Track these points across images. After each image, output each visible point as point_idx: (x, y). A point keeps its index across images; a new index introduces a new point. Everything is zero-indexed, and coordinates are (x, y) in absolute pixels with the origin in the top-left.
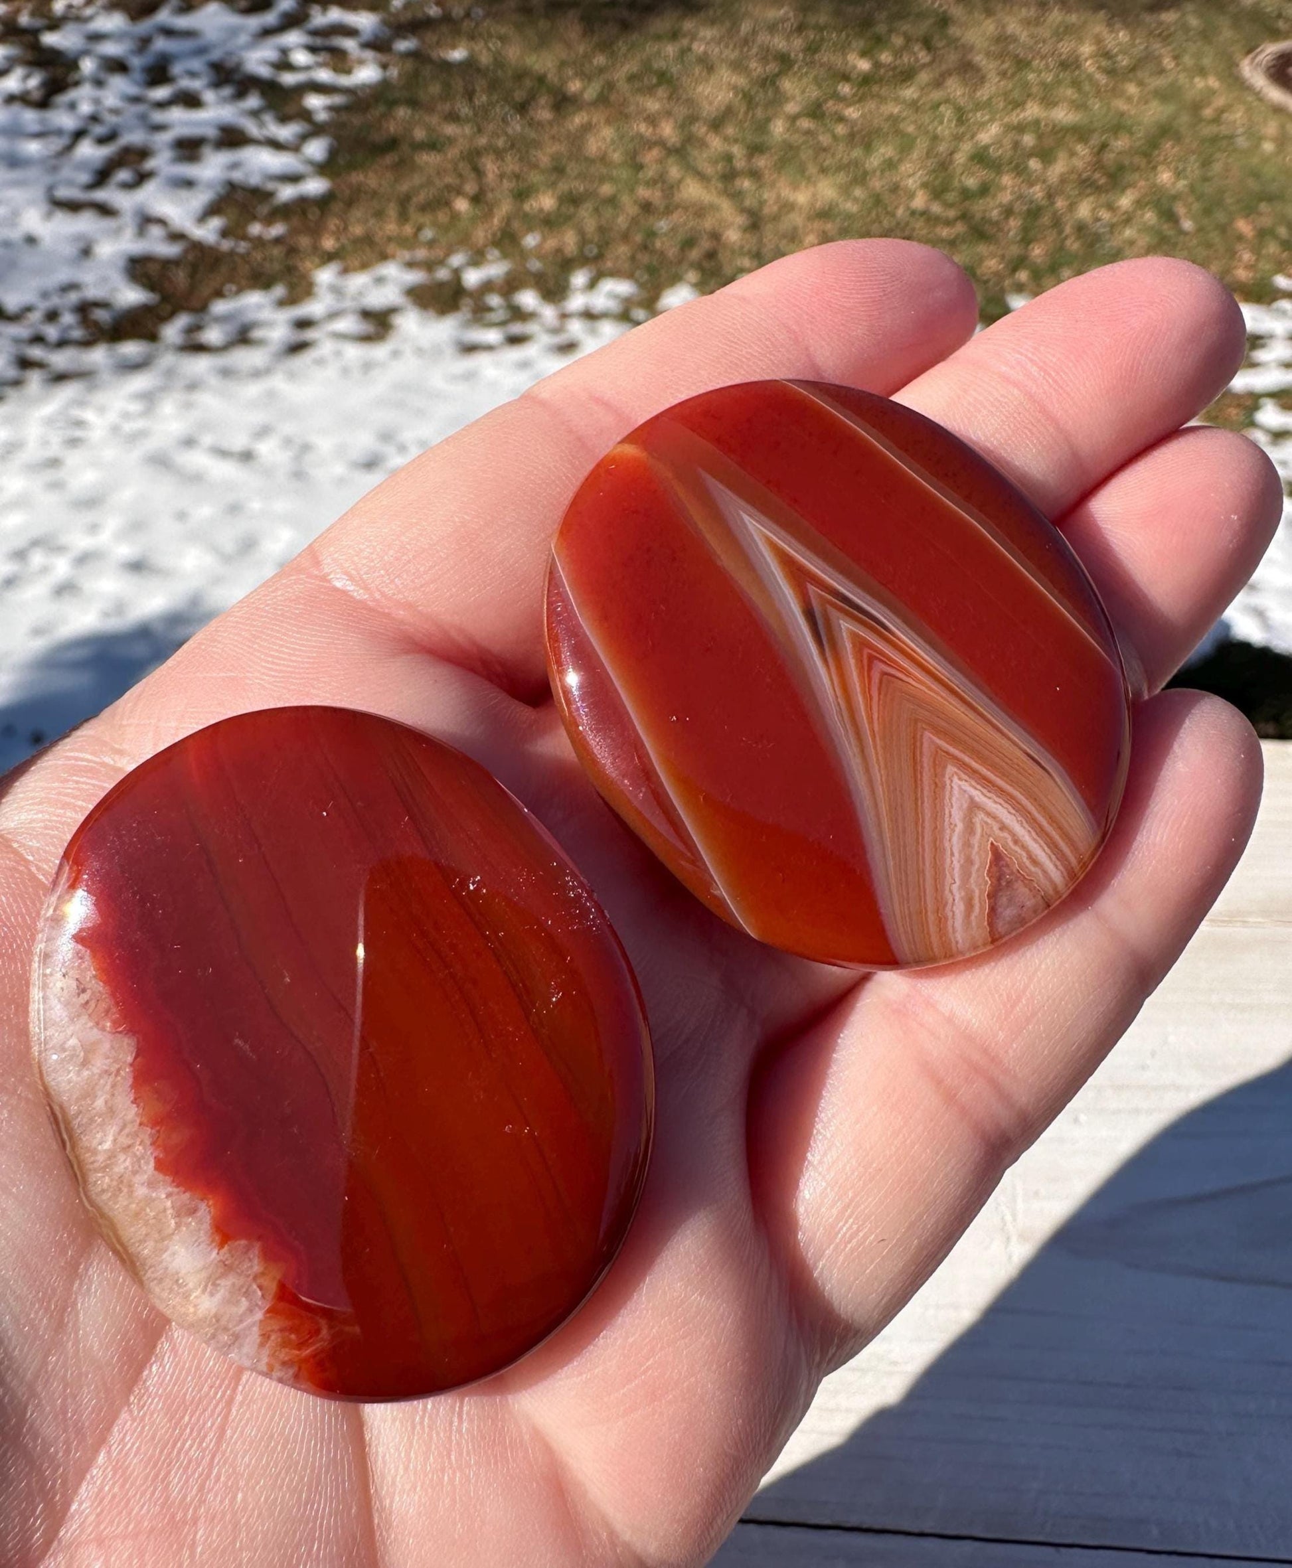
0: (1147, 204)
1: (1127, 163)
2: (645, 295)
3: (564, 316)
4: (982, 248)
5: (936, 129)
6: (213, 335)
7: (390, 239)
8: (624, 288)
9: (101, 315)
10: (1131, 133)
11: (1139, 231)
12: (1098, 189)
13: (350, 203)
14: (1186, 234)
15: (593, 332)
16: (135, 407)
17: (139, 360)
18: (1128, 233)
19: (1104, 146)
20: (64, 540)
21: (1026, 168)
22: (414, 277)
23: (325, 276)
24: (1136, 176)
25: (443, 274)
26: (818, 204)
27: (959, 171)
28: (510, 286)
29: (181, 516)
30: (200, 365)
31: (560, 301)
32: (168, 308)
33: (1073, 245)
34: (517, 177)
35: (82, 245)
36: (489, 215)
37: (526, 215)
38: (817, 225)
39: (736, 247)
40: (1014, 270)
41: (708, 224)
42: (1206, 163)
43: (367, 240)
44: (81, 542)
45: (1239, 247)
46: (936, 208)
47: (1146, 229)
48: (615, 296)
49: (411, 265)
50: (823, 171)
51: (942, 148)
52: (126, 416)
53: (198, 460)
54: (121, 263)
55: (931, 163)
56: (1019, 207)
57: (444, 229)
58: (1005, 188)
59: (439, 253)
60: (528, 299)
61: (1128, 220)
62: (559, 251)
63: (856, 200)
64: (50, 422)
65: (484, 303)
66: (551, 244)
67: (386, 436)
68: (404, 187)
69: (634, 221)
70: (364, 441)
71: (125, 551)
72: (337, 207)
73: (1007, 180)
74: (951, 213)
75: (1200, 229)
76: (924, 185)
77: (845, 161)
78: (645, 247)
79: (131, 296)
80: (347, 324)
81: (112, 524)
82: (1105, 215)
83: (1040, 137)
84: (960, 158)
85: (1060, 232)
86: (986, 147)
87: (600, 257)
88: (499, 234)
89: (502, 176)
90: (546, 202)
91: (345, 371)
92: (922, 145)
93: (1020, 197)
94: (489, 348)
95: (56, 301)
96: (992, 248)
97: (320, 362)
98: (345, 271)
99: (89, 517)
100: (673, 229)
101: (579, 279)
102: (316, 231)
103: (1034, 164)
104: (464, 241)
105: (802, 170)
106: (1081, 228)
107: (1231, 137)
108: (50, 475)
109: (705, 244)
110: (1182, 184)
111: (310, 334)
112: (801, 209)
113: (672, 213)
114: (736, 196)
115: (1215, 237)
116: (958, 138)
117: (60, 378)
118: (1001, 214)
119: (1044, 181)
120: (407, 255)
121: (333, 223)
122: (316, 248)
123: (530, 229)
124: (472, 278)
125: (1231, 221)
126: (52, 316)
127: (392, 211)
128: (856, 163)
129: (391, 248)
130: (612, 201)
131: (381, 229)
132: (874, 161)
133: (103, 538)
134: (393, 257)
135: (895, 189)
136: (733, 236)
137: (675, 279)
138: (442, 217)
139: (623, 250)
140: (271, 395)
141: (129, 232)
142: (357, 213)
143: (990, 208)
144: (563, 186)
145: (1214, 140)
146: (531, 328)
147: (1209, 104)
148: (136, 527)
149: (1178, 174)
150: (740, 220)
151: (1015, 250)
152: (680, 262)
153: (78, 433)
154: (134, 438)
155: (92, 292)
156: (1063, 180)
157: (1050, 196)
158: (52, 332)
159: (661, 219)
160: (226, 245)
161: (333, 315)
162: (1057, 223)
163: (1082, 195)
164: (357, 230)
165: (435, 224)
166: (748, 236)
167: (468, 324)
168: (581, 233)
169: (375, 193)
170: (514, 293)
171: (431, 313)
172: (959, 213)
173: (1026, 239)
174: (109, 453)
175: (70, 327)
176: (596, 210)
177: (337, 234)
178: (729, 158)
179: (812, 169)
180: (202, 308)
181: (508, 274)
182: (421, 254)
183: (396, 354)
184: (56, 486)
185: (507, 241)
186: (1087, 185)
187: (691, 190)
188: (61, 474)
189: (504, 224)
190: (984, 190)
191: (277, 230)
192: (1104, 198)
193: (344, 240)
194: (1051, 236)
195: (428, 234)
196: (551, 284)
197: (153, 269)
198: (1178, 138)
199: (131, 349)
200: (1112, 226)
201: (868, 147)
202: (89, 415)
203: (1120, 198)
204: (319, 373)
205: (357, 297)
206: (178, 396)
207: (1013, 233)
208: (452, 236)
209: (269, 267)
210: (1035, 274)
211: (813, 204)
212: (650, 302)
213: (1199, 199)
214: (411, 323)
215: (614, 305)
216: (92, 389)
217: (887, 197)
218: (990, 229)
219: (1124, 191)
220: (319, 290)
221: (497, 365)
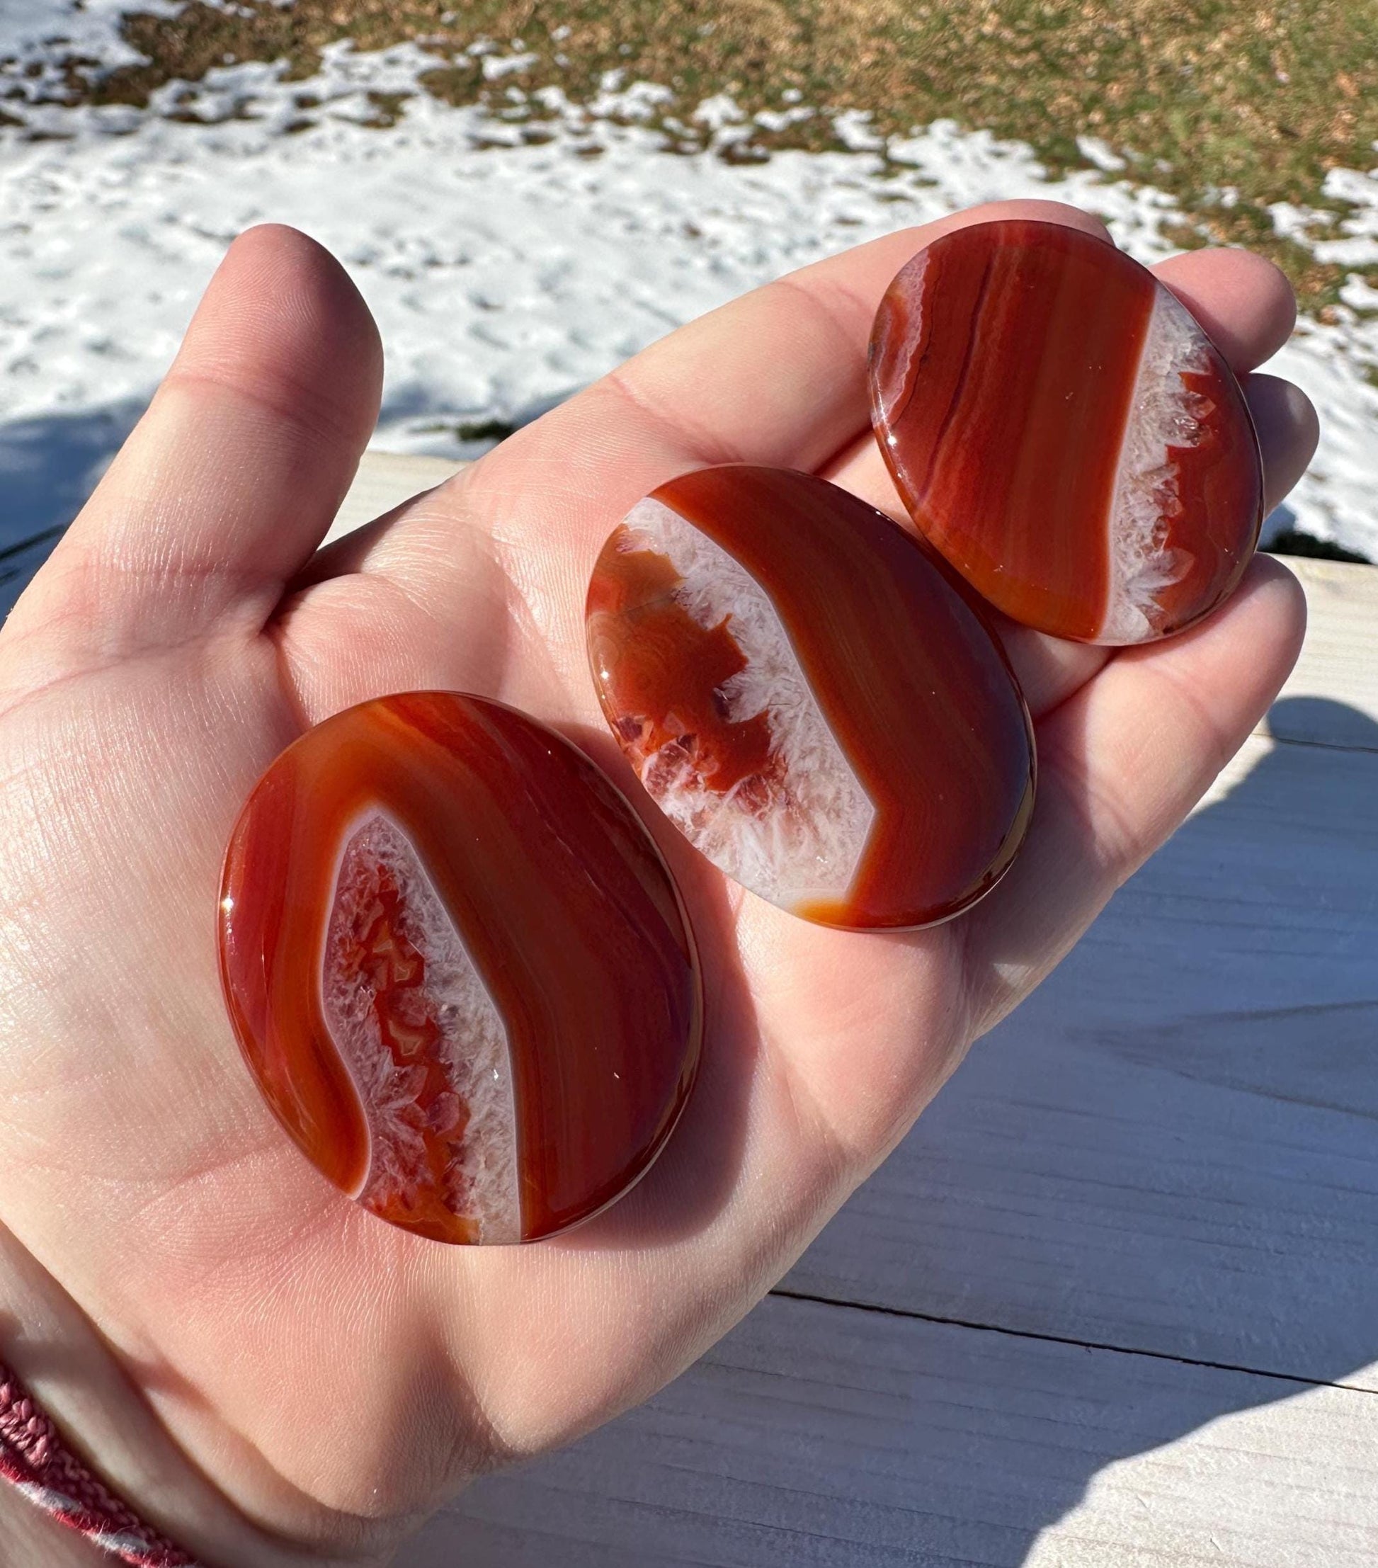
0: (1240, 51)
2: (677, 102)
3: (591, 118)
4: (1056, 83)
6: (206, 106)
7: (407, 18)
8: (658, 92)
9: (83, 71)
11: (1228, 78)
12: (1188, 31)
14: (1281, 85)
15: (621, 138)
16: (115, 176)
17: (122, 124)
18: (1219, 79)
20: (25, 313)
22: (430, 62)
23: (333, 52)
24: (1233, 19)
25: (461, 61)
26: (881, 20)
28: (534, 80)
29: (156, 298)
30: (192, 134)
31: (589, 101)
32: (159, 73)
33: (1153, 87)
37: (558, 5)
38: (874, 43)
39: (786, 59)
40: (1087, 110)
41: (756, 30)
43: (384, 17)
44: (45, 317)
45: (1340, 105)
46: (1007, 34)
47: (1235, 76)
48: (644, 99)
49: (427, 48)
52: (106, 184)
53: (175, 238)
54: (114, 18)
56: (1099, 42)
57: (467, 12)
58: (1086, 19)
59: (459, 38)
60: (552, 96)
61: (1217, 67)
62: (589, 46)
63: (923, 19)
64: (21, 183)
65: (504, 95)
66: (585, 37)
67: (384, 232)
69: (674, 19)
71: (92, 331)
73: (1089, 10)
75: (1297, 83)
76: (996, 9)
78: (685, 50)
79: (122, 55)
80: (354, 107)
81: (80, 299)
82: (1192, 57)
85: (1143, 73)
87: (635, 57)
88: (525, 23)
91: (346, 158)
94: (507, 146)
95: (40, 53)
96: (1066, 83)
97: (319, 145)
98: (356, 49)
99: (53, 290)
100: (718, 33)
101: (610, 79)
102: (328, 3)
104: (489, 27)
106: (1164, 70)
108: (17, 241)
109: (751, 53)
110: (1281, 31)
111: (311, 114)
112: (860, 23)
113: (720, 17)
115: (1312, 92)
117: (38, 138)
118: (1079, 45)
119: (1128, 15)
120: (423, 38)
122: (326, 21)
123: (561, 21)
124: (493, 67)
125: (1333, 78)
126: (34, 70)
129: (409, 30)
133: (70, 313)
134: (410, 38)
135: (965, 9)
136: (782, 46)
137: (715, 89)
139: (662, 52)
140: (263, 173)
143: (1068, 39)
146: (554, 128)
148: (104, 305)
149: (1278, 19)
150: (795, 30)
151: (1093, 87)
152: (722, 71)
153: (50, 199)
154: (110, 208)
155: (79, 49)
156: (1151, 16)
157: (1135, 35)
158: (32, 88)
159: (705, 23)
160: (230, 9)
161: (338, 96)
162: (1140, 63)
163: (1172, 35)
164: (372, 5)
165: (458, 6)
166: (799, 47)
167: (484, 117)
168: (617, 33)
170: (537, 88)
171: (445, 104)
172: (1033, 43)
173: (1103, 78)
174: (82, 224)
175: (50, 84)
176: (635, 4)
177: (351, 8)
180: (199, 76)
181: (531, 65)
182: (440, 37)
183: (402, 143)
184: (24, 253)
185: (534, 30)
186: (1176, 24)
188: (28, 241)
189: (532, 13)
190: (1062, 19)
192: (1194, 39)
193: (358, 14)
194: (1133, 74)
195: (449, 16)
196: (576, 80)
197: (149, 29)
199: (116, 112)
200: (1200, 70)
202: (63, 180)
203: (1210, 41)
204: (318, 156)
205: (366, 78)
206: (163, 168)
207: (1089, 70)
208: (475, 22)
209: (272, 37)
210: (1111, 117)
211: (872, 19)
212: (685, 111)
213: (1298, 49)
214: (421, 110)
215: (646, 111)
216: (70, 152)
217: (955, 19)
218: (1063, 61)
219: (1216, 34)
220: (326, 66)
221: (512, 164)
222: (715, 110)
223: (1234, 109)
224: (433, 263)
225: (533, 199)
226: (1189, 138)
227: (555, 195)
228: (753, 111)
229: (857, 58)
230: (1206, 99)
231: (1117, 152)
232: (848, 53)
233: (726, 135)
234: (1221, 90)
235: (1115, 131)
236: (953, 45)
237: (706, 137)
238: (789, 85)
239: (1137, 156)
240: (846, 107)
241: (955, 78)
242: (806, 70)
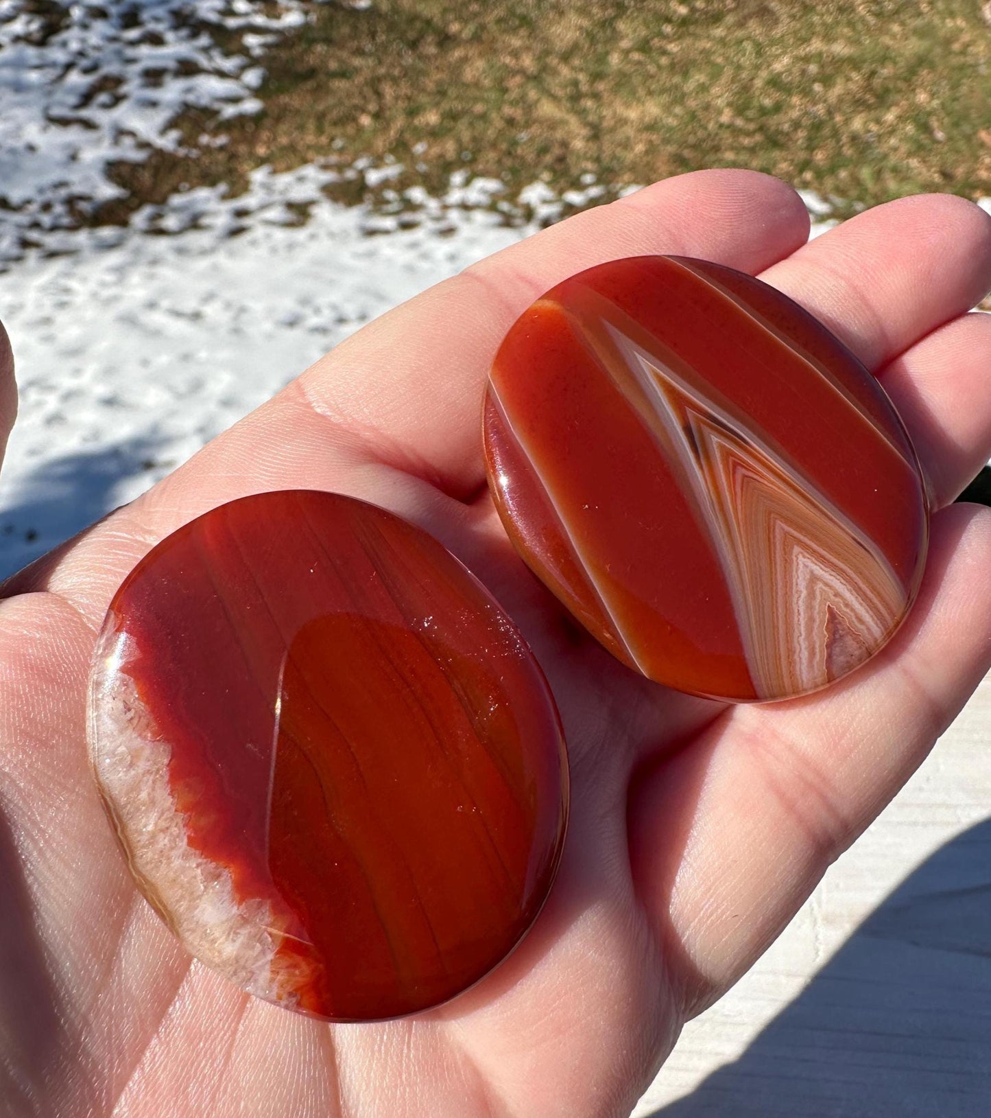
0: (907, 119)
1: (891, 86)
2: (507, 191)
3: (445, 207)
4: (776, 154)
5: (739, 60)
6: (171, 222)
7: (309, 147)
8: (492, 185)
9: (84, 206)
10: (895, 63)
11: (901, 140)
12: (869, 108)
13: (279, 119)
14: (938, 142)
15: (468, 220)
16: (109, 278)
17: (112, 241)
18: (893, 141)
19: (873, 73)
20: (54, 381)
21: (811, 90)
22: (328, 177)
23: (258, 176)
24: (898, 97)
25: (350, 174)
26: (647, 119)
27: (757, 93)
28: (403, 184)
29: (145, 363)
30: (161, 245)
31: (441, 196)
32: (136, 201)
33: (848, 151)
34: (409, 98)
35: (69, 152)
36: (386, 128)
37: (416, 128)
38: (645, 136)
39: (581, 153)
40: (801, 171)
41: (559, 134)
42: (955, 87)
43: (292, 148)
44: (67, 382)
45: (981, 153)
46: (739, 122)
47: (907, 138)
48: (483, 191)
49: (325, 167)
50: (650, 93)
51: (744, 75)
52: (103, 284)
53: (157, 319)
54: (101, 166)
55: (735, 87)
56: (806, 122)
57: (351, 139)
58: (794, 107)
59: (347, 158)
60: (417, 194)
61: (892, 132)
62: (441, 156)
63: (676, 116)
64: (44, 289)
65: (383, 197)
66: (435, 150)
67: (305, 301)
68: (320, 107)
69: (501, 133)
70: (288, 305)
71: (101, 390)
72: (268, 122)
73: (795, 100)
74: (752, 126)
75: (950, 139)
76: (729, 104)
77: (668, 85)
78: (509, 153)
79: (108, 191)
80: (276, 214)
81: (91, 369)
82: (874, 127)
83: (822, 66)
84: (758, 83)
85: (838, 141)
86: (780, 74)
87: (473, 161)
88: (394, 144)
89: (397, 98)
90: (432, 118)
91: (274, 250)
92: (728, 72)
93: (806, 113)
94: (386, 232)
95: (49, 195)
96: (784, 153)
97: (254, 243)
98: (274, 172)
99: (73, 363)
100: (531, 139)
101: (457, 178)
102: (252, 141)
103: (817, 87)
104: (367, 148)
105: (633, 92)
106: (854, 138)
107: (974, 66)
108: (43, 331)
109: (557, 151)
110: (935, 103)
111: (246, 222)
112: (632, 123)
113: (531, 127)
114: (581, 113)
115: (962, 145)
116: (757, 67)
117: (52, 255)
118: (791, 126)
119: (825, 101)
120: (322, 160)
121: (265, 135)
122: (251, 155)
123: (419, 140)
124: (373, 177)
125: (975, 133)
126: (47, 207)
127: (311, 125)
128: (676, 87)
129: (310, 155)
130: (483, 117)
131: (302, 139)
132: (690, 86)
133: (85, 380)
134: (312, 161)
135: (707, 107)
136: (578, 144)
137: (533, 179)
138: (350, 129)
139: (492, 155)
140: (215, 268)
141: (107, 142)
142: (283, 127)
143: (783, 122)
144: (445, 106)
145: (961, 68)
146: (419, 216)
147: (957, 40)
148: (109, 371)
149: (933, 95)
150: (585, 132)
151: (802, 155)
152: (536, 165)
153: (65, 298)
154: (109, 302)
155: (77, 189)
156: (841, 100)
157: (830, 113)
158: (46, 220)
159: (522, 132)
160: (182, 152)
161: (264, 207)
162: (836, 134)
163: (856, 112)
164: (284, 140)
165: (344, 135)
166: (590, 144)
167: (370, 213)
168: (459, 141)
169: (297, 112)
170: (406, 189)
171: (341, 205)
172: (758, 127)
173: (811, 147)
174: (90, 313)
175: (60, 216)
176: (471, 124)
177: (268, 143)
178: (575, 83)
179: (641, 92)
180: (163, 201)
181: (401, 174)
182: (334, 159)
183: (313, 237)
184: (48, 339)
185: (401, 148)
186: (859, 104)
187: (545, 108)
188: (52, 330)
189: (398, 136)
190: (778, 108)
191: (222, 140)
192: (873, 114)
193: (273, 148)
194: (831, 143)
195: (338, 143)
196: (435, 182)
197: (125, 171)
198: (932, 67)
199: (107, 232)
200: (880, 137)
201: (685, 74)
202: (73, 284)
203: (885, 114)
204: (253, 252)
205: (282, 193)
206: (143, 269)
207: (800, 142)
208: (358, 145)
209: (214, 169)
210: (819, 175)
211: (641, 119)
212: (513, 197)
213: (948, 114)
214: (325, 213)
215: (484, 199)
216: (77, 263)
217: (700, 114)
218: (781, 139)
219: (888, 108)
220: (253, 187)
221: (392, 245)
222: (535, 194)
223: (905, 162)
224: (341, 320)
225: (410, 269)
226: (875, 184)
227: (425, 265)
228: (561, 192)
229: (632, 149)
230: (885, 157)
231: (825, 199)
232: (626, 145)
233: (544, 211)
234: (895, 149)
235: (821, 184)
236: (701, 134)
237: (529, 214)
238: (585, 172)
239: (839, 201)
240: (628, 184)
241: (705, 156)
242: (597, 160)
